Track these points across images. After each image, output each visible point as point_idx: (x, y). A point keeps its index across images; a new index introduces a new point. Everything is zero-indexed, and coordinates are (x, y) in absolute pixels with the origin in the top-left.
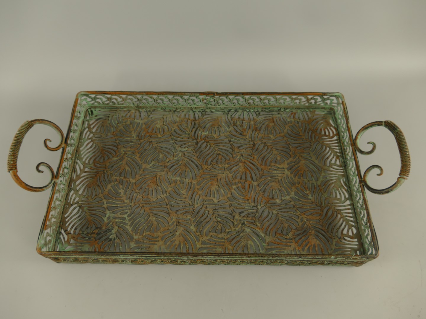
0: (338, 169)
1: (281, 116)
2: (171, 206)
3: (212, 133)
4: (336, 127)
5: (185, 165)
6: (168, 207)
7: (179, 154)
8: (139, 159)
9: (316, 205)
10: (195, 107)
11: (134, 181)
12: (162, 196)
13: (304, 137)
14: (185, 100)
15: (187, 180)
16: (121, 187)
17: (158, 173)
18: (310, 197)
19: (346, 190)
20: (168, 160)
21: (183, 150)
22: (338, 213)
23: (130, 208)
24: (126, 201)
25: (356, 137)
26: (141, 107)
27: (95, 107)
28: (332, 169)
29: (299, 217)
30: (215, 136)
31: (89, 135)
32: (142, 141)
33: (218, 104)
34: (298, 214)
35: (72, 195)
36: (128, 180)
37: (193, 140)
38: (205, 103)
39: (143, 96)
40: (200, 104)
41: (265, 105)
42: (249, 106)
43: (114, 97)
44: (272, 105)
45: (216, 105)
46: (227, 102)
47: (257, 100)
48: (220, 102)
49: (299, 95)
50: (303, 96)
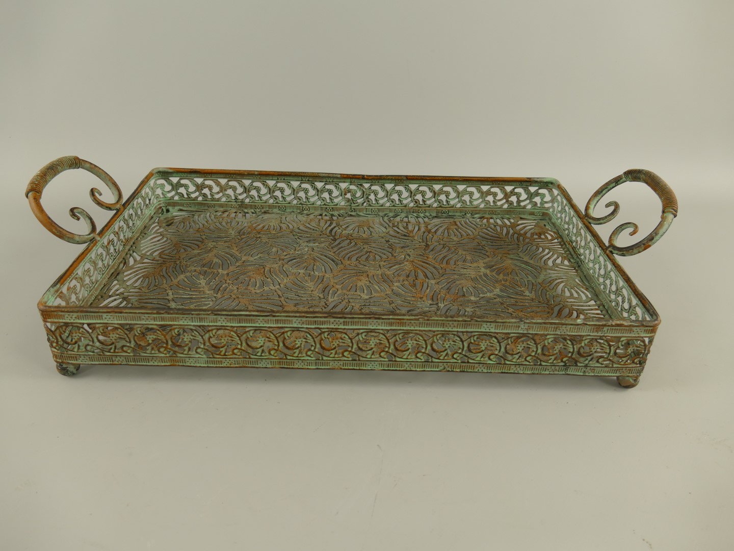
0: (568, 269)
1: (467, 220)
2: (288, 298)
3: (358, 232)
4: (556, 231)
5: (314, 260)
6: (282, 299)
7: (303, 249)
8: (237, 253)
9: (540, 302)
10: (332, 208)
11: (225, 272)
12: (273, 288)
13: (507, 240)
15: (317, 273)
16: (202, 277)
17: (268, 266)
18: (527, 293)
19: (586, 290)
20: (285, 253)
21: (311, 244)
22: (579, 312)
23: (214, 299)
24: (208, 292)
26: (246, 206)
27: (174, 204)
28: (556, 269)
29: (512, 314)
30: (364, 236)
31: (158, 229)
32: (243, 237)
33: (369, 201)
34: (510, 311)
35: (115, 285)
36: (215, 271)
37: (328, 236)
38: (348, 200)
39: (253, 182)
40: (340, 201)
41: (441, 207)
42: (417, 206)
43: (208, 182)
44: (452, 207)
45: (365, 204)
46: (383, 198)
47: (429, 194)
48: (372, 197)
49: (493, 184)
50: (498, 187)
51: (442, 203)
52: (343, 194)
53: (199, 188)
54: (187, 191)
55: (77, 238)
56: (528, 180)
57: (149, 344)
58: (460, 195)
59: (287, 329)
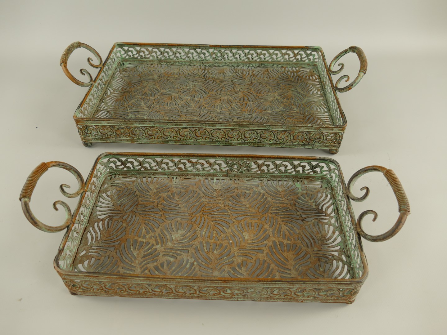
0: (319, 96)
1: (274, 69)
2: (182, 112)
3: (218, 76)
4: (318, 74)
5: (195, 91)
6: (180, 112)
7: (190, 85)
8: (158, 88)
9: (300, 114)
10: (206, 62)
11: (153, 98)
12: (175, 106)
13: (292, 80)
14: (198, 53)
15: (196, 99)
16: (142, 101)
17: (173, 95)
18: (295, 109)
19: (325, 107)
20: (181, 88)
21: (194, 83)
22: (318, 119)
23: (149, 112)
24: (146, 109)
25: (330, 65)
26: (162, 62)
27: (126, 61)
28: (314, 96)
29: (286, 120)
30: (221, 78)
31: (120, 75)
32: (161, 79)
33: (224, 59)
34: (285, 118)
35: (103, 105)
36: (148, 98)
37: (203, 78)
38: (214, 58)
39: (165, 49)
40: (209, 59)
41: (261, 61)
42: (249, 61)
43: (142, 49)
44: (267, 61)
45: (222, 60)
46: (231, 57)
47: (255, 55)
48: (226, 56)
49: (288, 49)
50: (290, 51)
51: (261, 59)
52: (211, 55)
53: (139, 52)
54: (133, 54)
55: (85, 85)
56: (306, 47)
57: (122, 134)
58: (271, 55)
59: (180, 128)
